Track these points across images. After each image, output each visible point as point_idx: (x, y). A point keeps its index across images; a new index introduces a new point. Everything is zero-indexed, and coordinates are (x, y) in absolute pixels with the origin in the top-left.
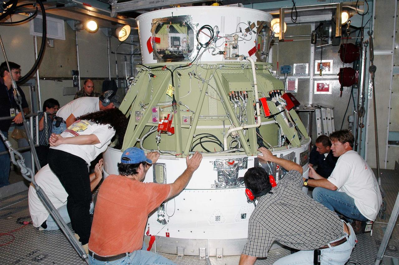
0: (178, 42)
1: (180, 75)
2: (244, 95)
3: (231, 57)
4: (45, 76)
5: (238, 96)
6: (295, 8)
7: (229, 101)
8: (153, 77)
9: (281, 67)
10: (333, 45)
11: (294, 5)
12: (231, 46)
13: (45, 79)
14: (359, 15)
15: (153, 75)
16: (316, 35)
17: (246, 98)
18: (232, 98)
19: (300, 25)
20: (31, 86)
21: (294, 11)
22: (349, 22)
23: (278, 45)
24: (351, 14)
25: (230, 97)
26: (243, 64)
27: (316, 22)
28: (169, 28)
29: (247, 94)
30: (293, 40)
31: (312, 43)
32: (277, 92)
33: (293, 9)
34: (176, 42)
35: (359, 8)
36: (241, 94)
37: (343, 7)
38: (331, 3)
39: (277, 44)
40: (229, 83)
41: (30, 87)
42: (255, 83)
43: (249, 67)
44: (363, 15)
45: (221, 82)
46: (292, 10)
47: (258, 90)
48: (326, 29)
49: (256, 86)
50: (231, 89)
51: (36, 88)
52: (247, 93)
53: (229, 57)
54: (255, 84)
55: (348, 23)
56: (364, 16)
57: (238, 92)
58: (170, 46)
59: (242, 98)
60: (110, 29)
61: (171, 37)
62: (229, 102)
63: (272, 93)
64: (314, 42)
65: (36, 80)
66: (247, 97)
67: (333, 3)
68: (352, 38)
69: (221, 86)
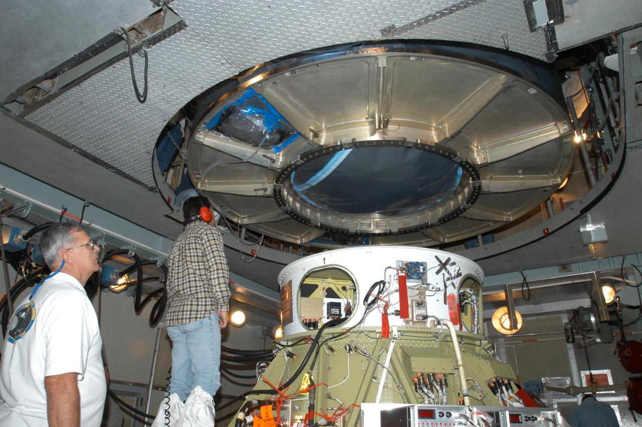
0: (338, 310)
1: (332, 349)
2: (441, 381)
3: (415, 320)
4: (161, 386)
5: (431, 384)
6: (526, 283)
7: (413, 391)
8: (292, 357)
9: (525, 383)
10: (602, 343)
11: (525, 279)
12: (414, 303)
13: (160, 389)
14: (631, 287)
15: (293, 354)
16: (572, 329)
17: (444, 387)
18: (418, 386)
19: (544, 317)
20: (139, 397)
21: (525, 288)
22: (617, 299)
23: (514, 348)
24: (617, 289)
25: (415, 384)
26: (437, 333)
27: (568, 311)
28: (326, 292)
29: (445, 380)
30: (538, 340)
31: (568, 341)
32: (503, 382)
33: (524, 286)
34: (334, 310)
35: (627, 278)
36: (434, 379)
37: (601, 278)
38: (580, 273)
39: (512, 347)
40: (412, 358)
41: (136, 398)
42: (460, 362)
43: (448, 339)
44: (637, 286)
45: (399, 362)
46: (522, 288)
47: (466, 377)
48: (586, 318)
49: (461, 369)
50: (414, 368)
51: (144, 400)
52: (445, 378)
53: (411, 319)
54: (460, 366)
55: (616, 301)
56: (639, 287)
57: (429, 375)
58: (326, 317)
59: (438, 387)
60: (266, 327)
61: (328, 304)
62: (415, 396)
63: (494, 383)
64: (571, 340)
65: (148, 389)
66: (446, 384)
67: (583, 272)
68: (633, 333)
69: (400, 368)
